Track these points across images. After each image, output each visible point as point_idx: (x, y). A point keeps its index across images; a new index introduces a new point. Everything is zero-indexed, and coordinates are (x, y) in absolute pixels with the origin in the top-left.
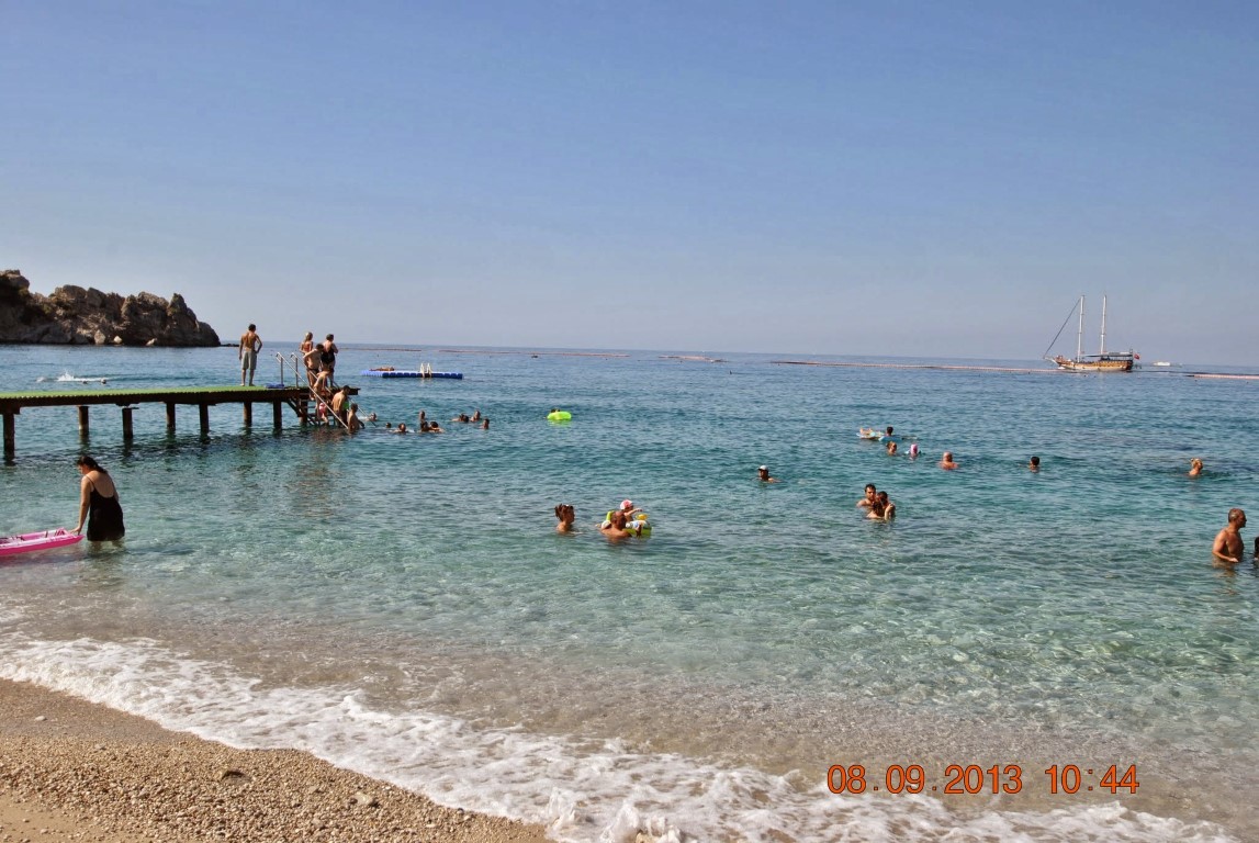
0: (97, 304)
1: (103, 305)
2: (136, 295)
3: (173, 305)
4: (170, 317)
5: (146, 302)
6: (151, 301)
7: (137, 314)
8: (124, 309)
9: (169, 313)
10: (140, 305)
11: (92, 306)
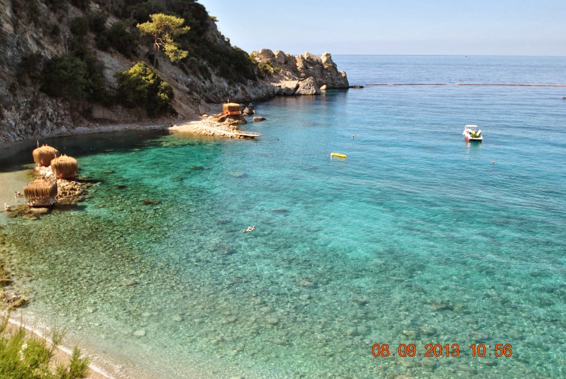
0: (283, 62)
1: (286, 63)
2: (305, 57)
3: (327, 62)
4: (327, 69)
5: (312, 60)
6: (315, 59)
7: (307, 68)
8: (300, 65)
9: (326, 67)
10: (309, 62)
11: (280, 64)
